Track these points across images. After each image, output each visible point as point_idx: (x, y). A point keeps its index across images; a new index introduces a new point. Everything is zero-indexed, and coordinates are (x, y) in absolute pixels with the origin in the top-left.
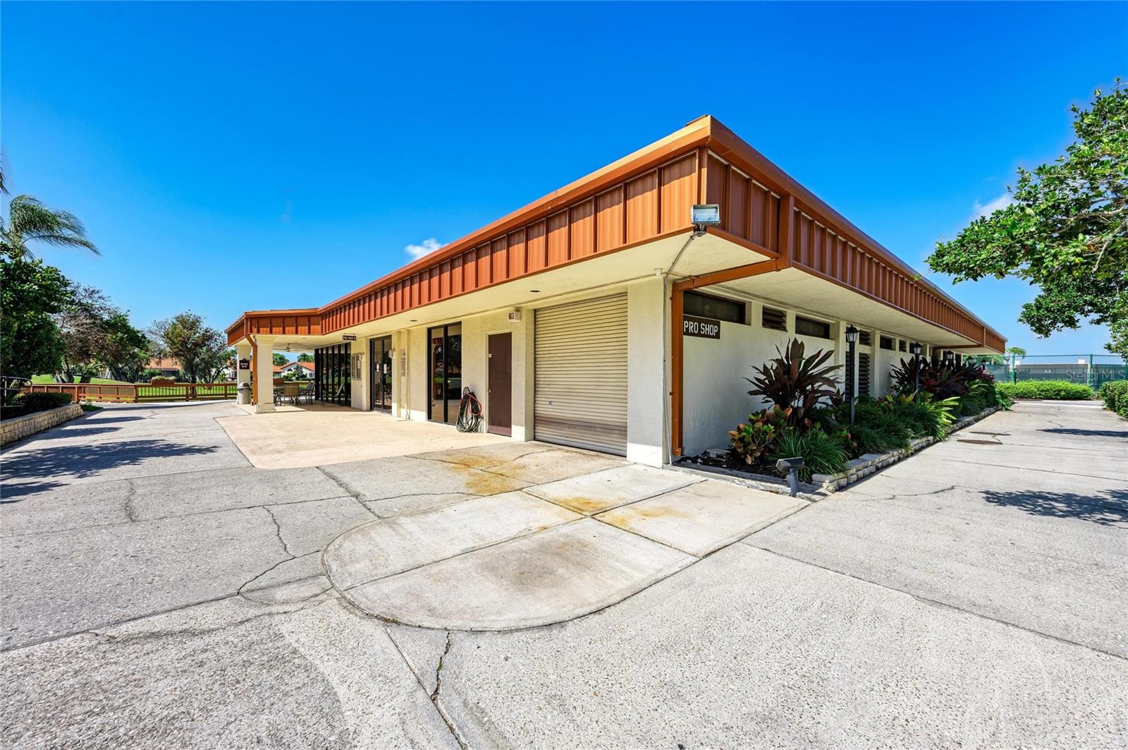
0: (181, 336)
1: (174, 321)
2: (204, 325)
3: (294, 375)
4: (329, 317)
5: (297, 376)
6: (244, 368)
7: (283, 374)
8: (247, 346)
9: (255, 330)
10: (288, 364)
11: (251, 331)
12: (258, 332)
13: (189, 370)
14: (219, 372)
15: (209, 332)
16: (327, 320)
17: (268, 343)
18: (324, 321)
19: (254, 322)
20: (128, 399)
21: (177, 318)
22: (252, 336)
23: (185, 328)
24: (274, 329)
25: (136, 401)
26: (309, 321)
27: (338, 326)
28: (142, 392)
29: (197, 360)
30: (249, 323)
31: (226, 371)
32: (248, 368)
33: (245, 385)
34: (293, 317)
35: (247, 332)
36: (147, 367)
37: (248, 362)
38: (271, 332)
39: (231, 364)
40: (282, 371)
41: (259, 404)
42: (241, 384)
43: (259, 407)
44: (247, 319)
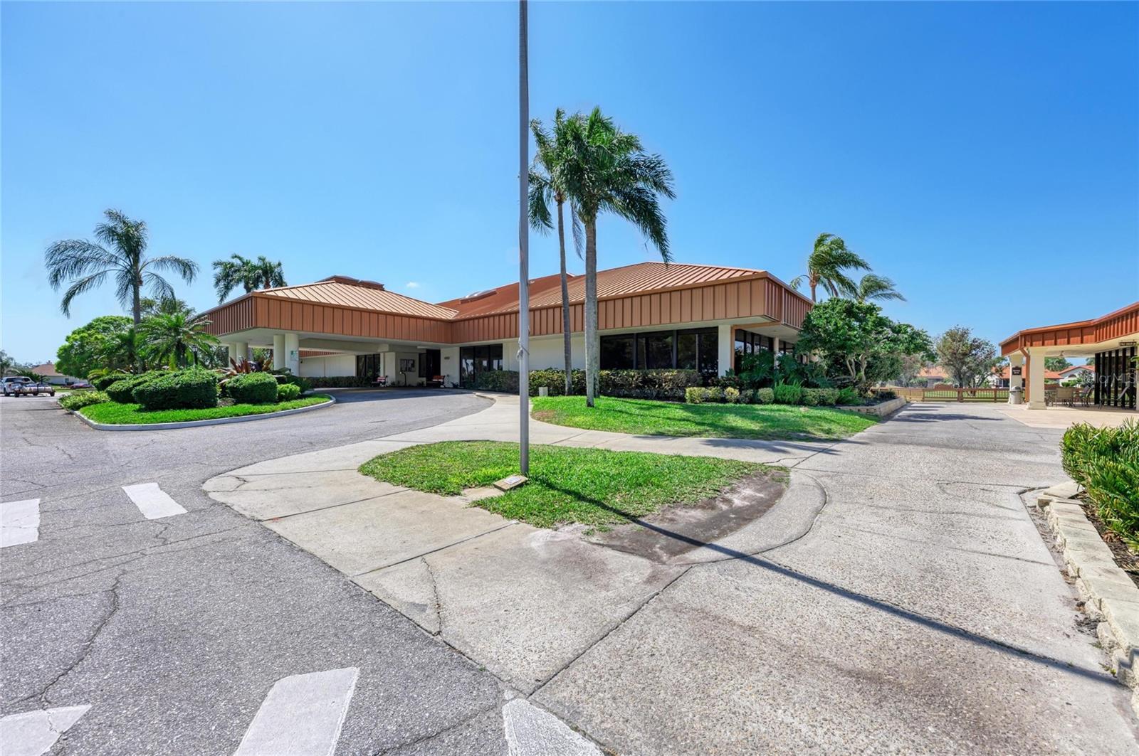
0: (951, 348)
1: (945, 335)
2: (971, 337)
3: (1079, 381)
4: (1107, 326)
5: (1083, 383)
6: (1016, 374)
7: (1061, 382)
8: (1020, 355)
9: (1028, 344)
10: (1070, 368)
11: (1025, 345)
12: (1031, 345)
13: (957, 376)
14: (984, 379)
15: (977, 342)
16: (1105, 329)
17: (1039, 353)
18: (1098, 331)
19: (1028, 338)
20: (917, 399)
21: (947, 334)
22: (1025, 349)
23: (954, 341)
24: (1046, 342)
25: (923, 401)
26: (1082, 333)
27: (1120, 333)
28: (927, 394)
29: (964, 368)
30: (1023, 339)
31: (989, 378)
32: (1020, 374)
33: (1016, 388)
34: (1065, 330)
35: (1021, 345)
36: (918, 375)
37: (1020, 369)
38: (1043, 344)
39: (997, 371)
40: (1060, 377)
41: (1030, 401)
42: (1014, 387)
43: (1031, 404)
44: (1021, 336)
